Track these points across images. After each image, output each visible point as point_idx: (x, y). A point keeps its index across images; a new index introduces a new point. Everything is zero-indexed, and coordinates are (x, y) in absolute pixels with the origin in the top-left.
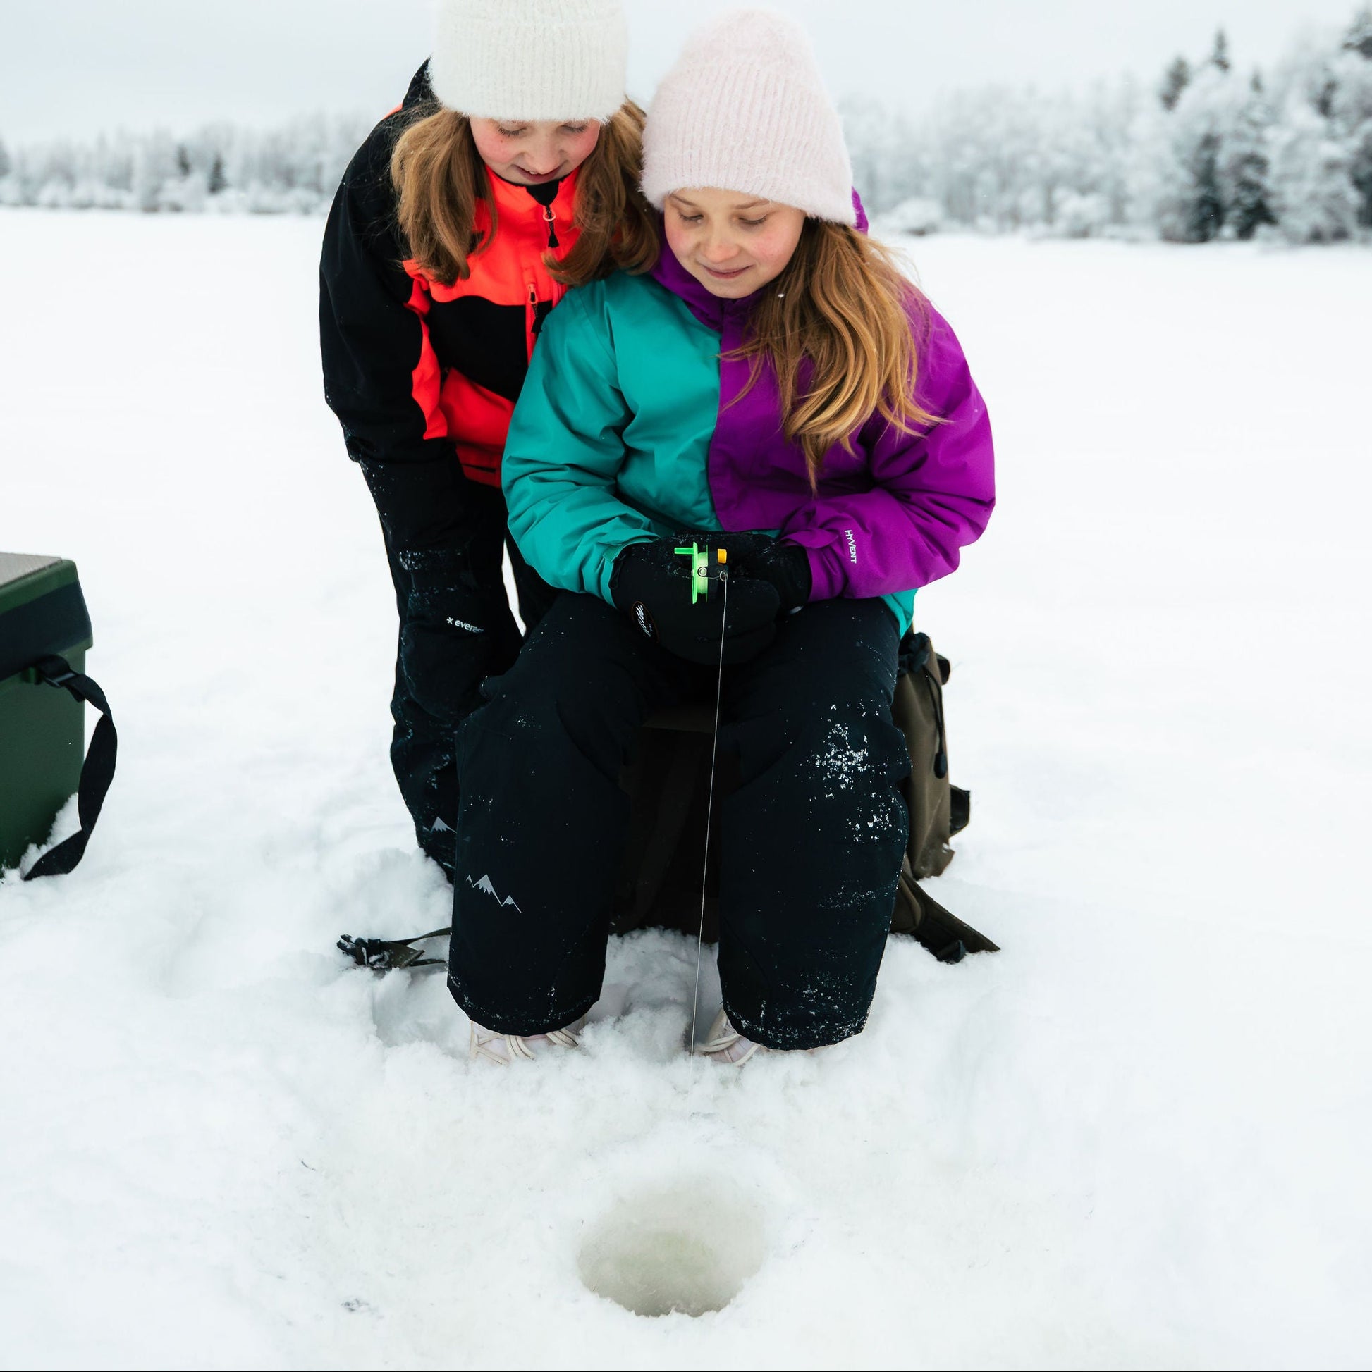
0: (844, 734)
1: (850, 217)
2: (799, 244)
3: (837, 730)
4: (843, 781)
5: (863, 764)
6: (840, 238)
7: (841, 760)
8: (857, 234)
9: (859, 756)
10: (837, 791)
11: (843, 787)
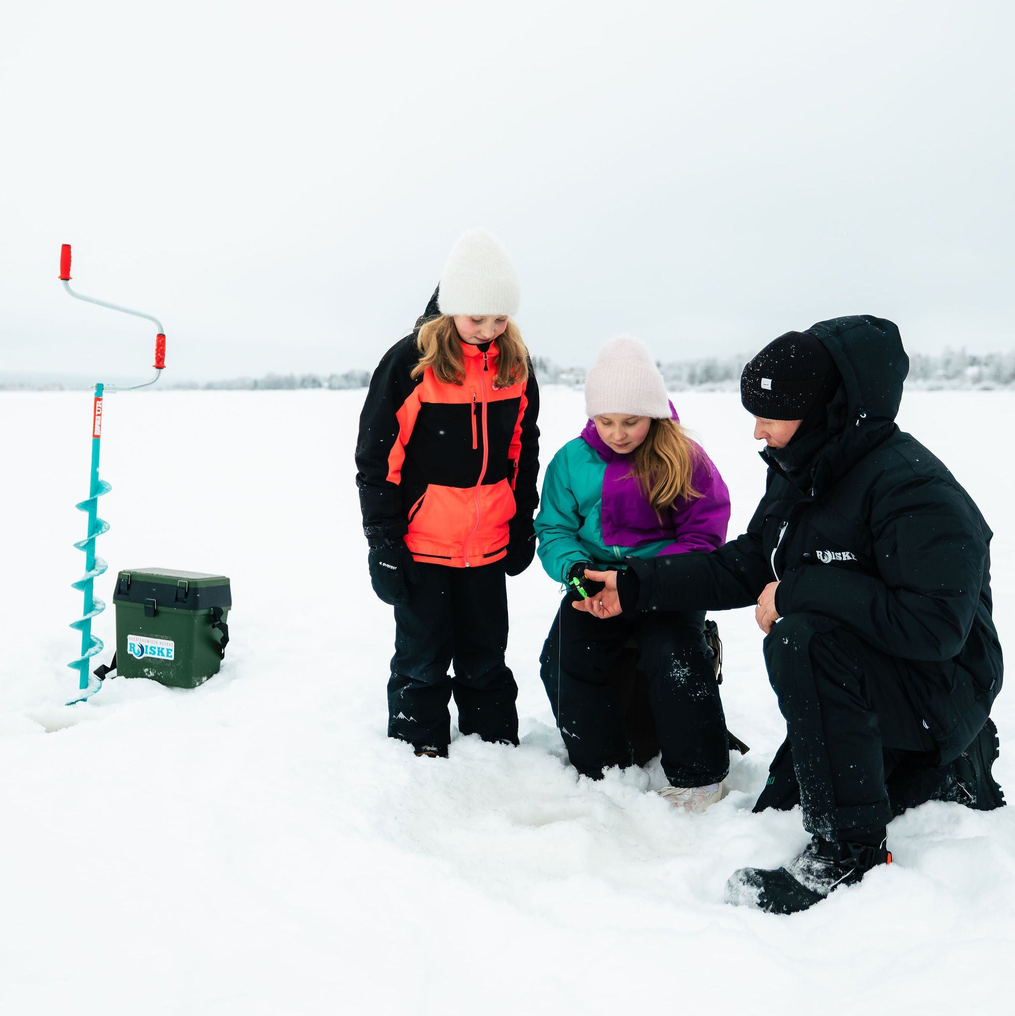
0: (679, 663)
1: (668, 414)
2: (650, 429)
3: (675, 662)
4: (682, 680)
5: (689, 673)
6: (666, 424)
7: (679, 673)
8: (673, 422)
9: (686, 670)
10: (681, 683)
11: (683, 682)
